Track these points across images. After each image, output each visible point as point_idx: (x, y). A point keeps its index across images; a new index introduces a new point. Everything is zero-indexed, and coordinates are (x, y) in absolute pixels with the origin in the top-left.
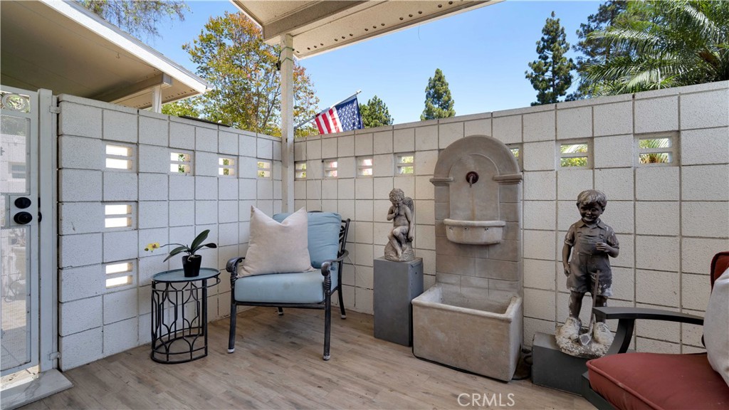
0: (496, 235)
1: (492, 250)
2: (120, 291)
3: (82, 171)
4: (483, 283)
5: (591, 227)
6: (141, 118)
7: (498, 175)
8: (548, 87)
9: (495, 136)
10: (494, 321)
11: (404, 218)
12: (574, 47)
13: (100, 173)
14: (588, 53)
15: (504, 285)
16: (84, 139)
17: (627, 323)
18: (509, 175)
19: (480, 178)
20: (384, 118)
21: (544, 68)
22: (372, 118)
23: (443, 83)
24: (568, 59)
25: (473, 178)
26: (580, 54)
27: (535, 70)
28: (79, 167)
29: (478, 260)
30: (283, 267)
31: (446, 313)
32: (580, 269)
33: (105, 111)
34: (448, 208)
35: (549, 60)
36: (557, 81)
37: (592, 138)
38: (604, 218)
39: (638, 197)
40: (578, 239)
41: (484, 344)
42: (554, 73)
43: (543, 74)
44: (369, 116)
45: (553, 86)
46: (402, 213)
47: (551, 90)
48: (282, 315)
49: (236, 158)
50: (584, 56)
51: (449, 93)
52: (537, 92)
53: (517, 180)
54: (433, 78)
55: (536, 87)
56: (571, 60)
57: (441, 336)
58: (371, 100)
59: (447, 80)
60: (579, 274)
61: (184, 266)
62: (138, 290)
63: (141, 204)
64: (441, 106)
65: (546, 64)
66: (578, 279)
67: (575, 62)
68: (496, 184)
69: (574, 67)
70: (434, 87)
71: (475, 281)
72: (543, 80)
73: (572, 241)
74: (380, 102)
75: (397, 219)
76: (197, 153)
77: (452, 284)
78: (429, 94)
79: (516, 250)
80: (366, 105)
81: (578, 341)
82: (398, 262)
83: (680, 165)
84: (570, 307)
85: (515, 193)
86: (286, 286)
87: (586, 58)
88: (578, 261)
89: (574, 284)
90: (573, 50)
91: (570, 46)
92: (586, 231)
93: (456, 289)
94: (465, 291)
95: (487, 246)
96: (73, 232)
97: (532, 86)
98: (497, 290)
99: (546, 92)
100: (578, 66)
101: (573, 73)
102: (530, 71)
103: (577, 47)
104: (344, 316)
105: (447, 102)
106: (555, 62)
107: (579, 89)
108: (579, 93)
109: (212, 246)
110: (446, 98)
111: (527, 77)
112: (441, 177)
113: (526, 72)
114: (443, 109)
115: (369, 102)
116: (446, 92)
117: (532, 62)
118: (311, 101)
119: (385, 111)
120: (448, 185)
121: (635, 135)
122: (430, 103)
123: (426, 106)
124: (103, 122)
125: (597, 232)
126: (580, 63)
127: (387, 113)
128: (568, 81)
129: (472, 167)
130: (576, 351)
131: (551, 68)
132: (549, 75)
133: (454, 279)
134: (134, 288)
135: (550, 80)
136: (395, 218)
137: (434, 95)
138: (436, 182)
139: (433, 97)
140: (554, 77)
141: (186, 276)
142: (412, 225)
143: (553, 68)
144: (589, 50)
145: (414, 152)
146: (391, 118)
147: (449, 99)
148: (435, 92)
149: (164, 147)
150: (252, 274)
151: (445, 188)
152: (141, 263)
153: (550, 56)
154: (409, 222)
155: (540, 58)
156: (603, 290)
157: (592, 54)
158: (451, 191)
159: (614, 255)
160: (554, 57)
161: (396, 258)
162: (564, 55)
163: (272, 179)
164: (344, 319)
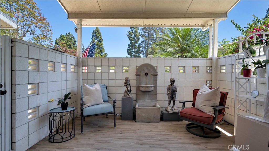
0: (152, 89)
1: (151, 92)
2: (33, 120)
3: (22, 71)
4: (149, 101)
5: (173, 86)
6: (40, 49)
7: (153, 74)
8: (133, 40)
9: (151, 64)
10: (156, 109)
11: (129, 85)
12: (140, 29)
13: (28, 72)
14: (144, 32)
15: (154, 100)
16: (22, 58)
17: (184, 103)
18: (155, 74)
19: (148, 74)
20: (73, 42)
21: (132, 34)
22: (68, 41)
23: (99, 33)
24: (139, 32)
25: (146, 74)
26: (142, 31)
27: (129, 34)
28: (21, 70)
29: (147, 95)
30: (98, 103)
31: (145, 109)
32: (171, 95)
33: (29, 46)
34: (140, 82)
35: (134, 32)
36: (136, 39)
37: (171, 66)
38: (175, 84)
39: (179, 79)
40: (170, 88)
41: (154, 114)
42: (135, 36)
43: (132, 36)
44: (66, 40)
45: (134, 40)
46: (129, 84)
47: (134, 41)
48: (85, 121)
49: (65, 64)
50: (143, 32)
51: (101, 37)
52: (130, 41)
53: (157, 75)
54: (95, 30)
55: (130, 40)
56: (139, 33)
57: (144, 115)
58: (67, 34)
59: (100, 31)
60: (171, 96)
61: (61, 106)
62: (39, 119)
63: (40, 84)
64: (98, 41)
65: (133, 32)
66: (171, 97)
67: (141, 34)
68: (152, 76)
69: (140, 35)
70: (95, 33)
71: (147, 100)
72: (132, 38)
73: (169, 89)
74: (71, 35)
75: (127, 85)
76: (56, 63)
77: (141, 102)
78: (93, 35)
79: (156, 92)
80: (65, 35)
81: (172, 110)
82: (130, 97)
83: (185, 73)
84: (169, 103)
85: (156, 78)
86: (102, 108)
87: (143, 33)
88: (171, 93)
89: (170, 98)
90: (140, 30)
91: (139, 29)
92: (172, 87)
93: (142, 103)
94: (144, 103)
95: (150, 91)
96: (19, 97)
97: (128, 39)
98: (152, 102)
99: (133, 42)
100: (141, 35)
101: (140, 37)
102: (128, 34)
103: (141, 29)
104: (107, 117)
105: (100, 40)
106: (135, 33)
107: (142, 42)
108: (141, 43)
109: (70, 98)
110: (100, 38)
111: (127, 36)
112: (138, 74)
113: (127, 34)
114: (99, 42)
115: (66, 34)
116: (100, 36)
117: (129, 31)
118: (48, 33)
119: (74, 39)
120: (140, 76)
121: (178, 66)
122: (94, 39)
123: (92, 40)
124: (28, 51)
125: (174, 87)
126: (142, 34)
127: (75, 40)
128: (139, 39)
129: (147, 71)
130: (172, 112)
131: (134, 34)
132: (133, 36)
133: (141, 101)
134: (37, 118)
135: (134, 38)
136: (126, 86)
137: (95, 36)
138: (137, 75)
139: (95, 37)
140: (135, 37)
141: (62, 110)
142: (131, 87)
143: (135, 34)
144: (144, 31)
145: (129, 66)
146: (77, 42)
147: (101, 39)
148: (96, 35)
149: (47, 61)
150: (89, 106)
151: (139, 77)
152: (40, 108)
153: (134, 30)
154: (130, 86)
155: (131, 30)
156: (175, 99)
157: (145, 32)
158: (141, 78)
159: (176, 91)
160: (135, 31)
161: (129, 96)
162: (138, 31)
163: (75, 72)
164: (107, 118)
